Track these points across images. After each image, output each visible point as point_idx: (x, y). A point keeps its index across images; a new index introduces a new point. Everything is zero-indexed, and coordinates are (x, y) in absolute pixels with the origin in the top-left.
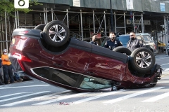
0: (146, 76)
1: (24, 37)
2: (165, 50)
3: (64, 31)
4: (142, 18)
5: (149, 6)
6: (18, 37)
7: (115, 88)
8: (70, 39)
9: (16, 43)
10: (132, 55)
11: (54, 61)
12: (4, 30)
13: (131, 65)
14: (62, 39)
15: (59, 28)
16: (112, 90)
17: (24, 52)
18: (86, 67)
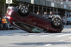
0: (58, 28)
1: (11, 10)
2: (65, 24)
3: (27, 9)
4: (57, 10)
5: (60, 6)
6: (9, 10)
7: (45, 32)
8: (29, 12)
9: (8, 12)
10: (53, 20)
11: (23, 20)
12: (4, 11)
13: (52, 24)
14: (26, 12)
15: (25, 8)
16: (44, 33)
17: (11, 16)
18: (35, 23)
